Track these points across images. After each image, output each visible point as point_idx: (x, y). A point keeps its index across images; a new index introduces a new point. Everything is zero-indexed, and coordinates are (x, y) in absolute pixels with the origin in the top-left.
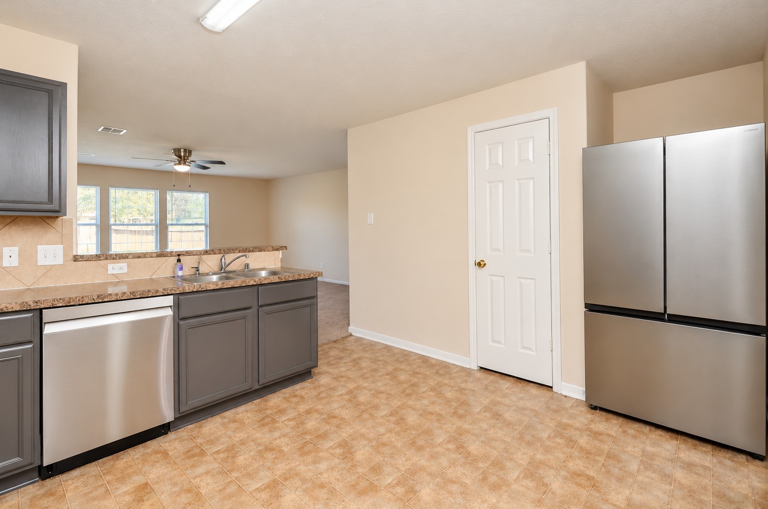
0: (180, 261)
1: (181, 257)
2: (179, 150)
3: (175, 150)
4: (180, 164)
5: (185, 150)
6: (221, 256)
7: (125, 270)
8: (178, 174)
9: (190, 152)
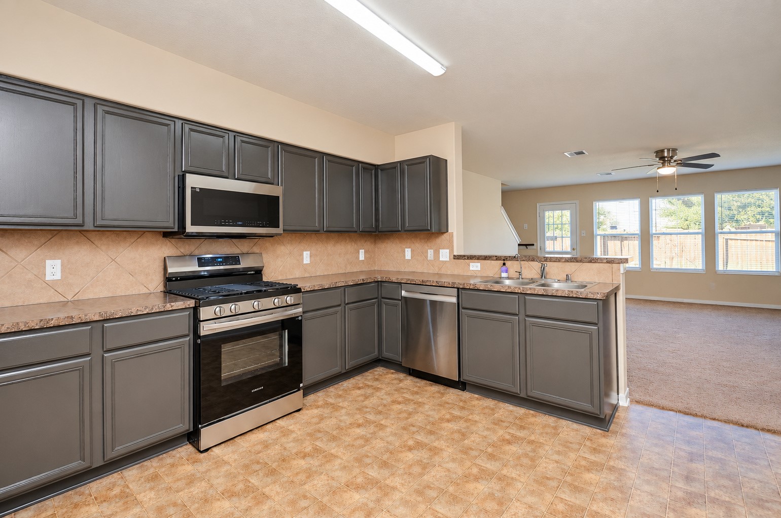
1: (505, 262)
2: (663, 151)
3: (657, 152)
4: (664, 165)
5: (668, 150)
7: (479, 269)
8: (663, 178)
9: (674, 150)
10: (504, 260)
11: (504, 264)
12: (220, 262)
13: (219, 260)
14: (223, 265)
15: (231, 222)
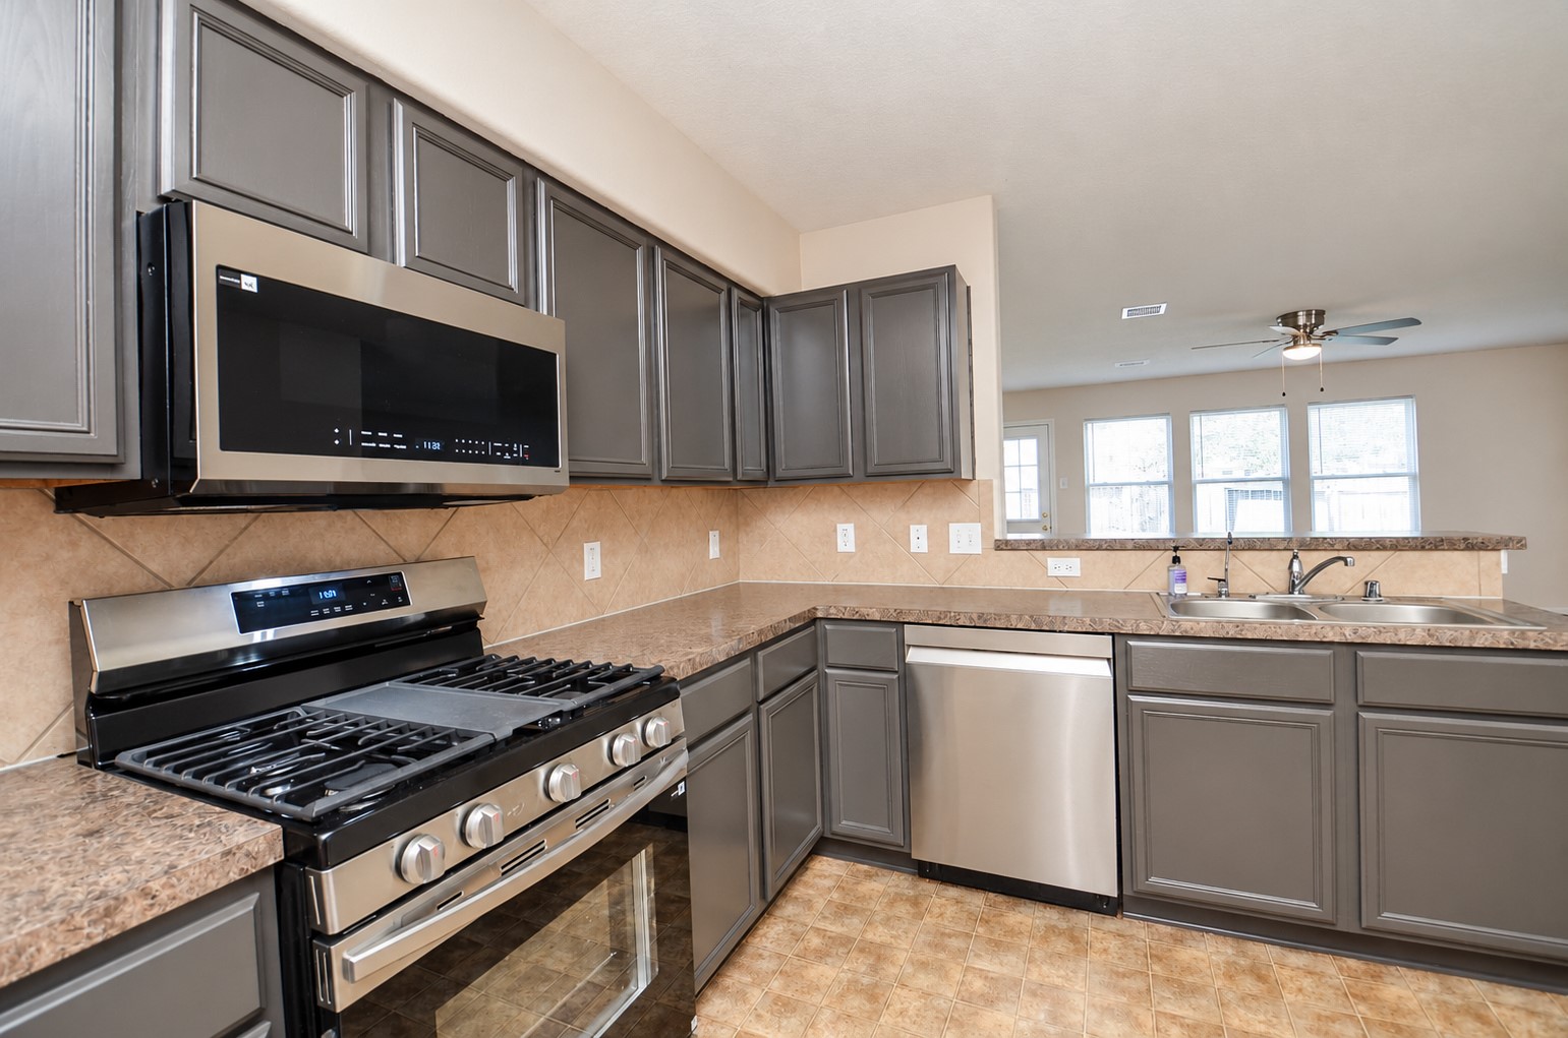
0: (1179, 562)
1: (1179, 554)
2: (1295, 315)
3: (1283, 315)
5: (1309, 314)
6: (1289, 555)
7: (1077, 572)
9: (1320, 314)
10: (1176, 549)
11: (1176, 560)
12: (332, 603)
13: (331, 594)
14: (333, 615)
15: (399, 441)
